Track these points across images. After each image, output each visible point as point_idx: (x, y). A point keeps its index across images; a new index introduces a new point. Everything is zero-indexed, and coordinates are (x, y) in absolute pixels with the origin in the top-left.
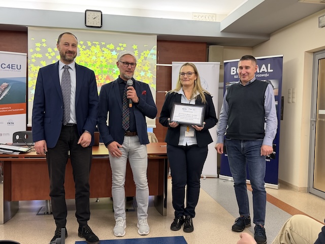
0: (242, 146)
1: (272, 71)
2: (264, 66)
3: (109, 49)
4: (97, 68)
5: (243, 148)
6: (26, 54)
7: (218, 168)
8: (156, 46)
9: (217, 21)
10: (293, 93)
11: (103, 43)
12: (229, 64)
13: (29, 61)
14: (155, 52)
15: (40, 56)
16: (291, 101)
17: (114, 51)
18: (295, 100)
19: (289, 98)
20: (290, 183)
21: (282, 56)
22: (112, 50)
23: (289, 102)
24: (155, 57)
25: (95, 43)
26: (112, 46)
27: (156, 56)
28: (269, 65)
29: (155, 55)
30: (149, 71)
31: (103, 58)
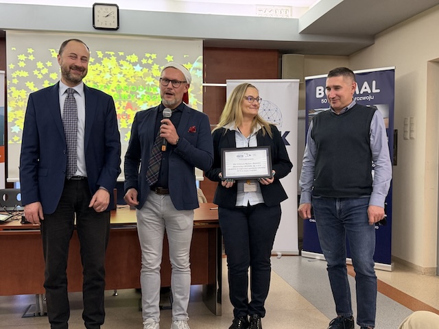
0: (338, 208)
1: (378, 91)
2: (366, 84)
3: (130, 63)
4: (113, 91)
5: (340, 210)
6: (4, 72)
7: (300, 241)
8: (202, 57)
9: (294, 17)
10: (411, 124)
11: (121, 54)
12: (312, 81)
13: (8, 82)
14: (201, 65)
15: (25, 74)
16: (408, 137)
17: (138, 65)
18: (414, 135)
19: (405, 132)
20: (410, 261)
21: (393, 68)
22: (134, 64)
23: (405, 139)
24: (200, 74)
25: (109, 53)
26: (134, 58)
27: (202, 72)
28: (374, 82)
29: (200, 70)
31: (122, 75)
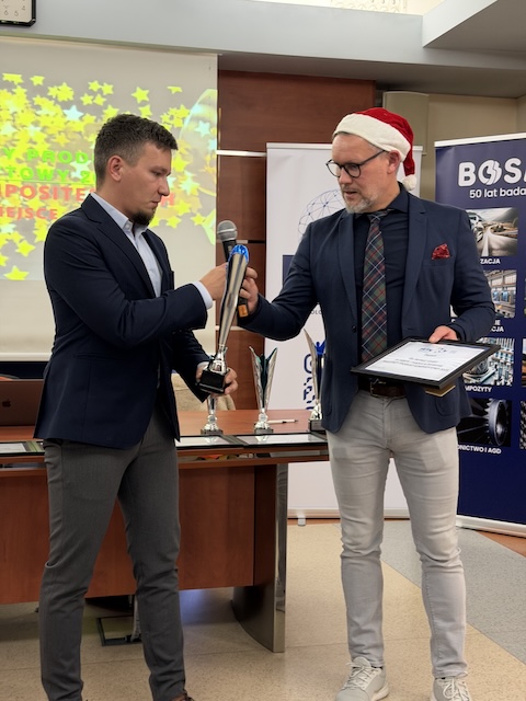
3: (56, 101)
4: (19, 161)
8: (215, 91)
11: (38, 80)
12: (451, 151)
14: (210, 111)
17: (74, 108)
22: (66, 105)
24: (209, 130)
26: (65, 92)
27: (213, 125)
30: (189, 175)
31: (39, 129)
